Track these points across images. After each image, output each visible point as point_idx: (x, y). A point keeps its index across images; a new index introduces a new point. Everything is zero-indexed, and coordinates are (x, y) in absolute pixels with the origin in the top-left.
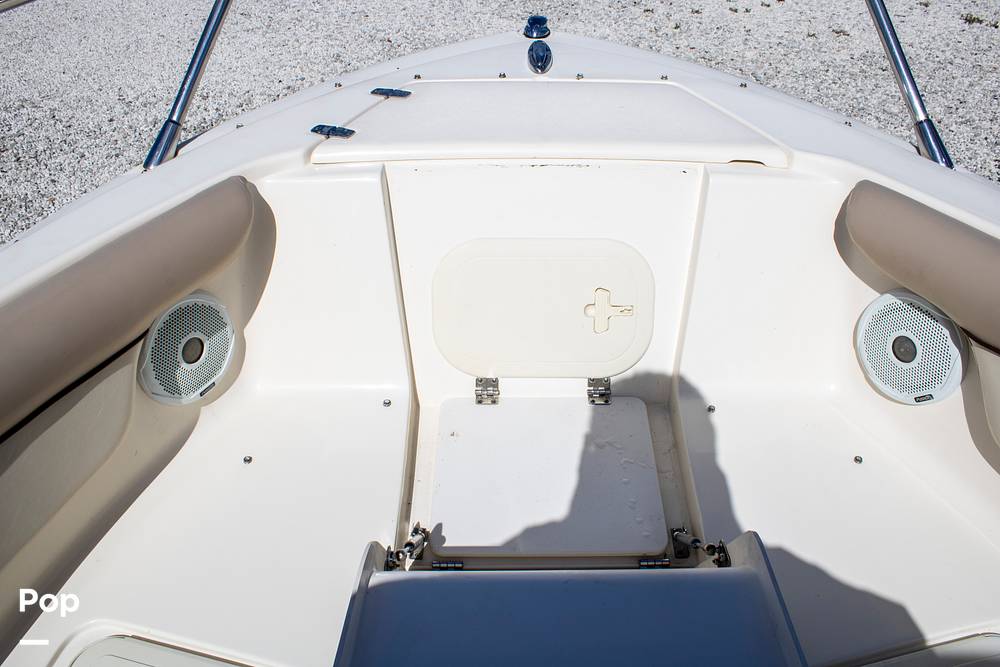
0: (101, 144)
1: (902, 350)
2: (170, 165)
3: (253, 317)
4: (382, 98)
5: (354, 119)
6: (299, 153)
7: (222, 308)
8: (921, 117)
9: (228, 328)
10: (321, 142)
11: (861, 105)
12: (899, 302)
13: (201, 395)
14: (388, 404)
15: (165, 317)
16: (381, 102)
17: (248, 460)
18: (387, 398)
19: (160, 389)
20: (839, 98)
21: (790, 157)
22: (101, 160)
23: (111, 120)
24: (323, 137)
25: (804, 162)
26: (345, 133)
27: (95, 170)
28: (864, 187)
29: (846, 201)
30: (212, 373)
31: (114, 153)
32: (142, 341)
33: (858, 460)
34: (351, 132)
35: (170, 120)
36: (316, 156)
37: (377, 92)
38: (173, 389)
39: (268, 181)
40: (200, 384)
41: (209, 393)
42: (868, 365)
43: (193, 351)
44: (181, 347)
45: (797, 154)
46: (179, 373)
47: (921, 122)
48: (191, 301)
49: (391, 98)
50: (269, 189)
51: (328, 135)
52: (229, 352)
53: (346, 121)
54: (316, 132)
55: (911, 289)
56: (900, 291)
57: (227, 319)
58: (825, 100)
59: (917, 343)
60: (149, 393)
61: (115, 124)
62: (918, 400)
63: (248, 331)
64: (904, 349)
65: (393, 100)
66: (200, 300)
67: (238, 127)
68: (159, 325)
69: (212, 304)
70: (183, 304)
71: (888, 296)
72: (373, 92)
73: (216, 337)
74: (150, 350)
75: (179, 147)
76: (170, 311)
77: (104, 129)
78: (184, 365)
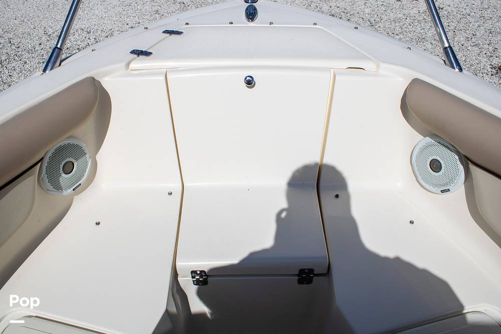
0: (35, 57)
1: (435, 166)
2: (57, 70)
3: (101, 149)
4: (168, 35)
5: (152, 47)
6: (123, 65)
7: (83, 145)
8: (447, 45)
9: (87, 156)
10: (135, 58)
11: (423, 37)
12: (433, 141)
13: (74, 190)
14: (170, 194)
15: (52, 151)
16: (168, 37)
17: (98, 224)
18: (170, 191)
19: (51, 188)
20: (412, 33)
21: (378, 66)
22: (35, 65)
23: (40, 44)
24: (136, 56)
25: (385, 69)
26: (147, 54)
27: (32, 70)
28: (416, 82)
29: (406, 90)
30: (79, 179)
31: (41, 61)
32: (40, 163)
33: (412, 222)
34: (151, 53)
35: (56, 47)
36: (132, 66)
37: (166, 32)
38: (58, 187)
39: (106, 79)
40: (73, 185)
41: (78, 189)
42: (418, 173)
43: (68, 168)
44: (62, 166)
45: (383, 65)
46: (61, 179)
47: (446, 48)
48: (66, 142)
49: (173, 35)
50: (107, 83)
51: (138, 55)
52: (88, 168)
53: (148, 48)
54: (133, 53)
55: (438, 135)
56: (433, 136)
57: (86, 151)
58: (405, 33)
59: (442, 162)
60: (45, 190)
61: (42, 46)
62: (442, 191)
63: (98, 157)
64: (436, 166)
65: (173, 36)
66: (71, 141)
67: (93, 50)
68: (49, 155)
69: (78, 143)
70: (62, 144)
71: (428, 138)
72: (163, 32)
73: (80, 160)
74: (45, 168)
75: (62, 61)
76: (55, 148)
77: (36, 48)
78: (64, 175)
